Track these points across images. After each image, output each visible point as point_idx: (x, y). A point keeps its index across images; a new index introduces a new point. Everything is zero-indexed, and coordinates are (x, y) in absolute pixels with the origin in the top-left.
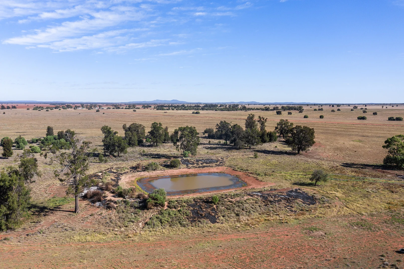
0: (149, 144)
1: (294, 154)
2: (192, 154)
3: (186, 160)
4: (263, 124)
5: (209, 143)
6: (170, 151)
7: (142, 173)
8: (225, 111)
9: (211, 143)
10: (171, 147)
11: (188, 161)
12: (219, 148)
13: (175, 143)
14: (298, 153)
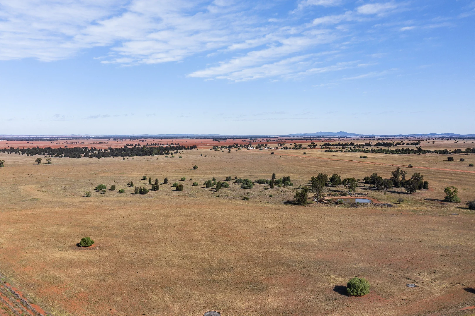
0: (331, 185)
1: (407, 194)
2: (353, 191)
3: (350, 193)
4: (404, 175)
5: (364, 186)
6: (342, 189)
7: (332, 197)
8: (396, 154)
9: (365, 186)
10: (343, 187)
11: (351, 193)
12: (369, 189)
13: (345, 186)
14: (411, 193)
